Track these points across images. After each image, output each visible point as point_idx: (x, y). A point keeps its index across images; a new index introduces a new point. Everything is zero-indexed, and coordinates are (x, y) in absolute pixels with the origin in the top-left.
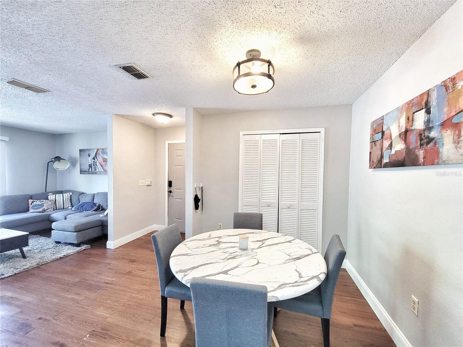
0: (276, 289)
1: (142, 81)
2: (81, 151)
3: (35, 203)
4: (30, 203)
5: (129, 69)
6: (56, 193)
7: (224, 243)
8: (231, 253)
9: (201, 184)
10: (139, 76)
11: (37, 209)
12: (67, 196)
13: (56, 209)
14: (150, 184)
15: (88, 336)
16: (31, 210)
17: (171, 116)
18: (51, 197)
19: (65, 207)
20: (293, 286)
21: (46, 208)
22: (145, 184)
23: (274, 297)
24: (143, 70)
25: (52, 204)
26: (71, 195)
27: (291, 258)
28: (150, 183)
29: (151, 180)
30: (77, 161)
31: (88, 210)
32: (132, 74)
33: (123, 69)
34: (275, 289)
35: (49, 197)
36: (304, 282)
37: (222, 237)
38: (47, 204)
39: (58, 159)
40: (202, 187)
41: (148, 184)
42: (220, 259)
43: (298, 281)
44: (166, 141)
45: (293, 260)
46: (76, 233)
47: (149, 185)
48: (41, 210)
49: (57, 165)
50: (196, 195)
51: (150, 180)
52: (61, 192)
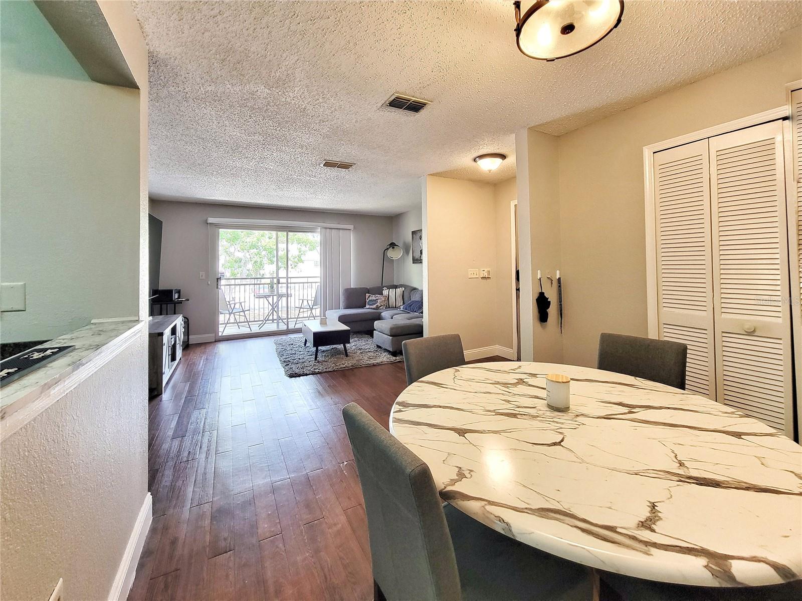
0: (526, 511)
1: (423, 112)
2: (413, 233)
3: (370, 298)
4: (367, 297)
5: (397, 103)
6: (389, 287)
7: (530, 385)
8: (519, 407)
9: (558, 272)
10: (416, 107)
11: (372, 305)
12: (399, 291)
13: (389, 307)
14: (487, 276)
15: (345, 463)
16: (367, 306)
17: (503, 157)
18: (385, 292)
19: (397, 306)
20: (583, 530)
21: (379, 305)
22: (479, 274)
23: (501, 520)
24: (413, 97)
25: (385, 301)
26: (403, 291)
27: (681, 472)
28: (486, 274)
29: (489, 269)
30: (410, 247)
31: (415, 312)
32: (404, 109)
33: (390, 106)
34: (526, 508)
35: (383, 292)
36: (641, 541)
37: (538, 376)
38: (380, 299)
39: (393, 245)
40: (559, 279)
41: (483, 275)
42: (483, 408)
43: (619, 530)
44: (511, 202)
45: (677, 478)
46: (391, 338)
47: (485, 278)
48: (374, 306)
49: (391, 253)
50: (540, 293)
51: (486, 270)
52: (396, 287)
